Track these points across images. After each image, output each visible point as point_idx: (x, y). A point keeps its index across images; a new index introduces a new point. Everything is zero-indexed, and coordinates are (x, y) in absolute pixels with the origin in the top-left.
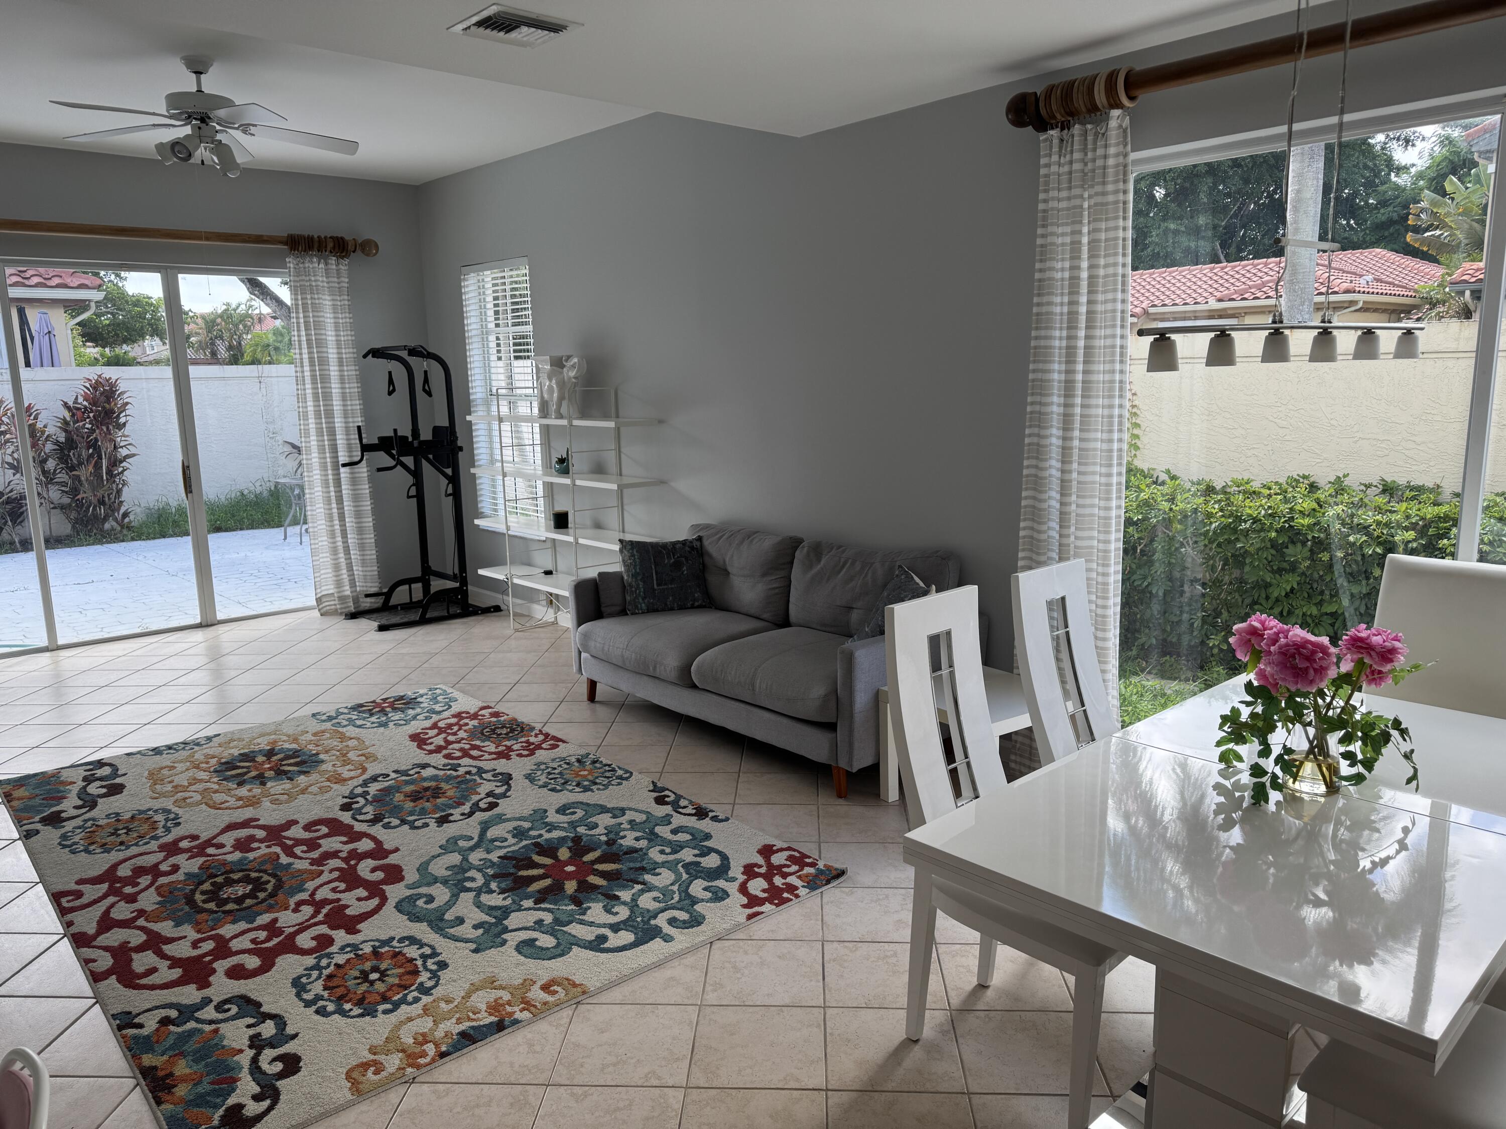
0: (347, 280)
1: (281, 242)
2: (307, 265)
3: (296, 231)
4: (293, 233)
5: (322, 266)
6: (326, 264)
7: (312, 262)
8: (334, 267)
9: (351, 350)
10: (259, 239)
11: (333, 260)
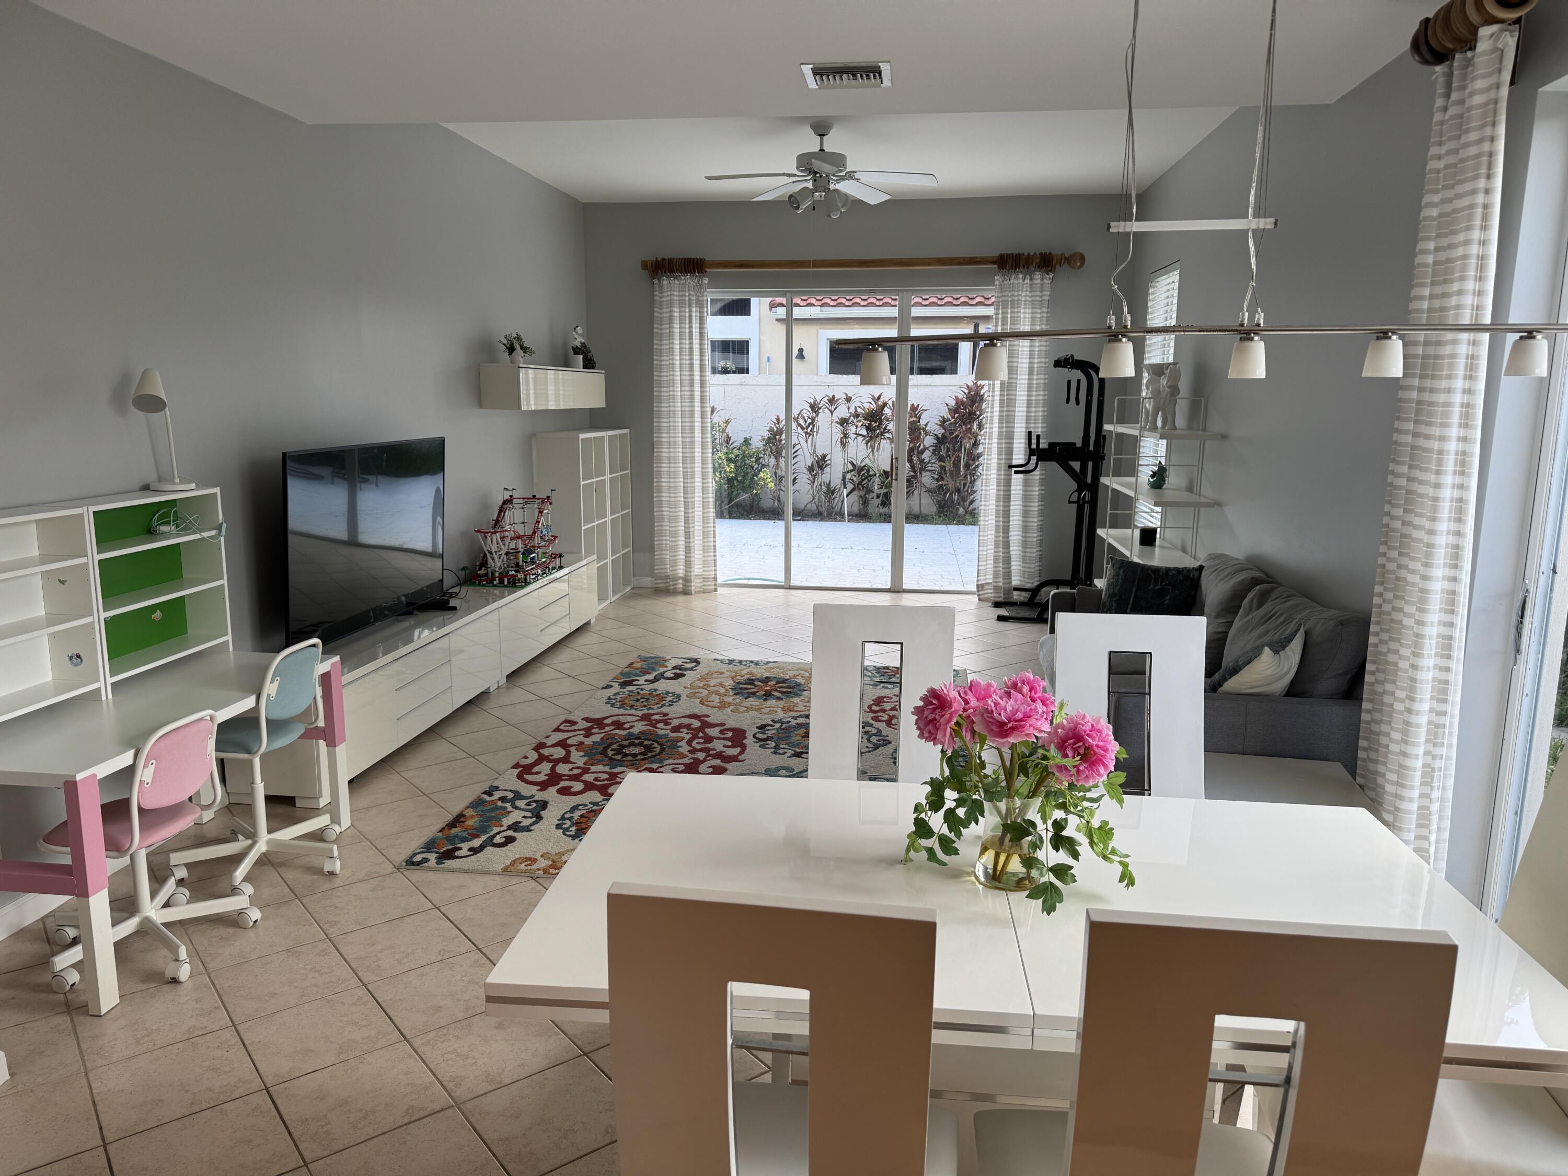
0: (1048, 293)
1: (992, 262)
2: (1012, 282)
3: (1004, 251)
4: (1003, 252)
5: (1027, 281)
6: (1031, 279)
7: (1017, 278)
8: (1039, 281)
9: (1043, 360)
10: (972, 261)
11: (1038, 276)
